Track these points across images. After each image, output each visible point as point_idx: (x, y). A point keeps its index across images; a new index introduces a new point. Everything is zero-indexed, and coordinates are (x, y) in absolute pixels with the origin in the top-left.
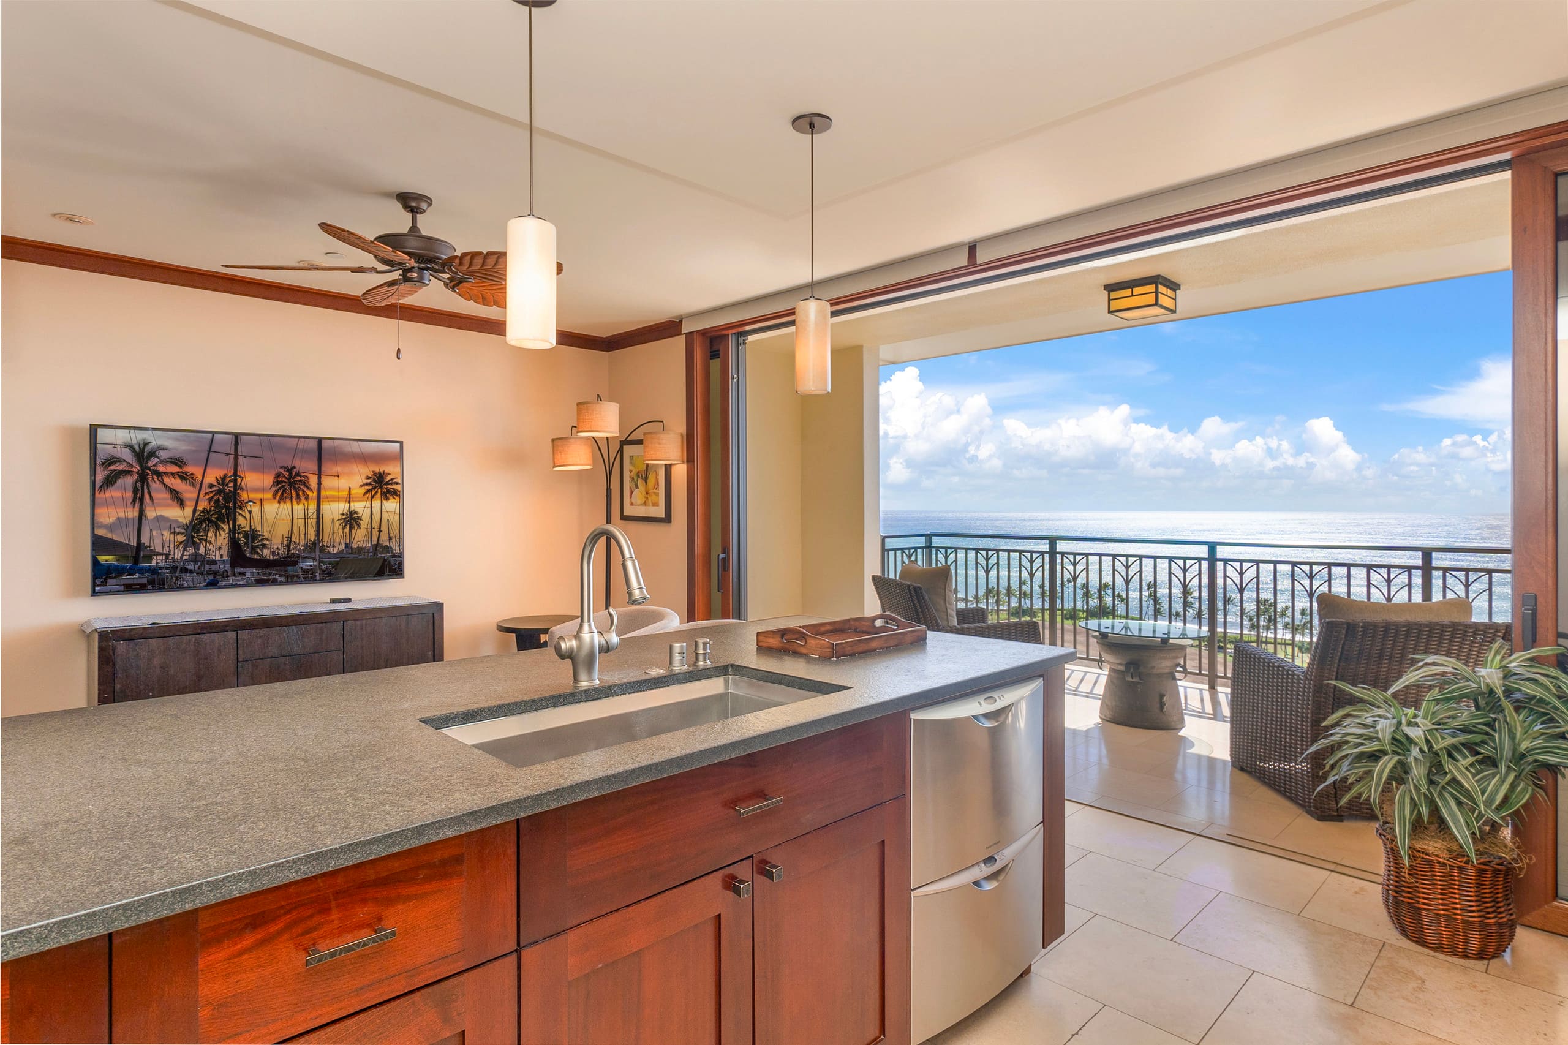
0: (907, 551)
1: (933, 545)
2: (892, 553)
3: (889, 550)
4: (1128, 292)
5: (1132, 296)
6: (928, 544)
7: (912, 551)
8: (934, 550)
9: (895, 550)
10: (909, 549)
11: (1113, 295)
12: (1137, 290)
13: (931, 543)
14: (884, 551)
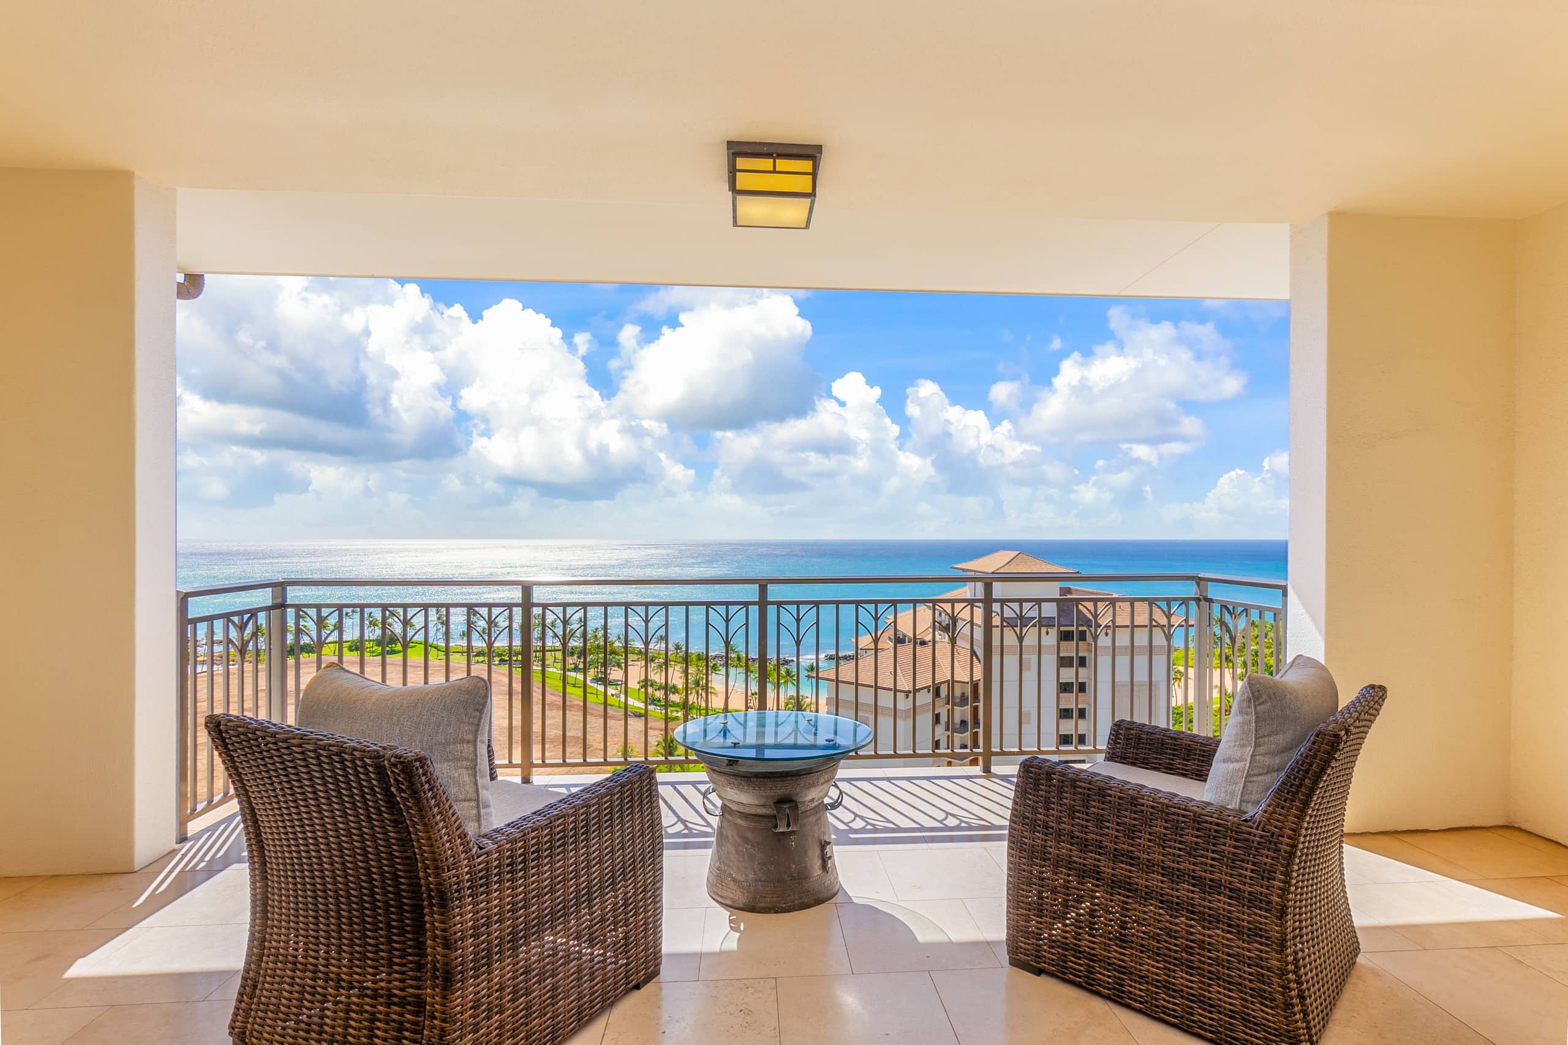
0: (236, 619)
1: (289, 602)
2: (202, 629)
3: (195, 621)
4: (766, 164)
5: (774, 171)
6: (279, 601)
7: (246, 617)
8: (291, 613)
9: (210, 619)
10: (240, 613)
11: (742, 163)
12: (782, 164)
13: (284, 597)
14: (185, 622)
